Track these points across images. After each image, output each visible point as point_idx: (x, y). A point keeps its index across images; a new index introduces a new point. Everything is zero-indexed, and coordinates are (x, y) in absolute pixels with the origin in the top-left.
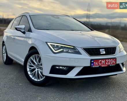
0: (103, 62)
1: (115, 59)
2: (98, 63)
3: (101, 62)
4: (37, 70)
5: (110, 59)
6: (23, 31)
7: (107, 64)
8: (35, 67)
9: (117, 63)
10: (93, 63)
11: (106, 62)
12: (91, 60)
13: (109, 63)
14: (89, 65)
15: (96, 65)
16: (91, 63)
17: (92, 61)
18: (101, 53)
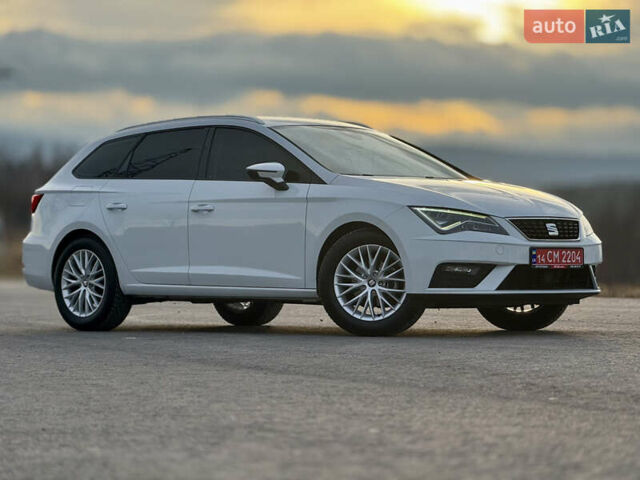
0: (556, 255)
1: (580, 250)
2: (546, 257)
3: (551, 257)
4: (369, 289)
5: (571, 249)
6: (279, 180)
7: (564, 261)
8: (364, 282)
9: (586, 262)
10: (535, 256)
11: (561, 256)
12: (532, 249)
13: (569, 261)
14: (527, 262)
15: (542, 263)
16: (532, 257)
17: (534, 253)
18: (550, 233)
